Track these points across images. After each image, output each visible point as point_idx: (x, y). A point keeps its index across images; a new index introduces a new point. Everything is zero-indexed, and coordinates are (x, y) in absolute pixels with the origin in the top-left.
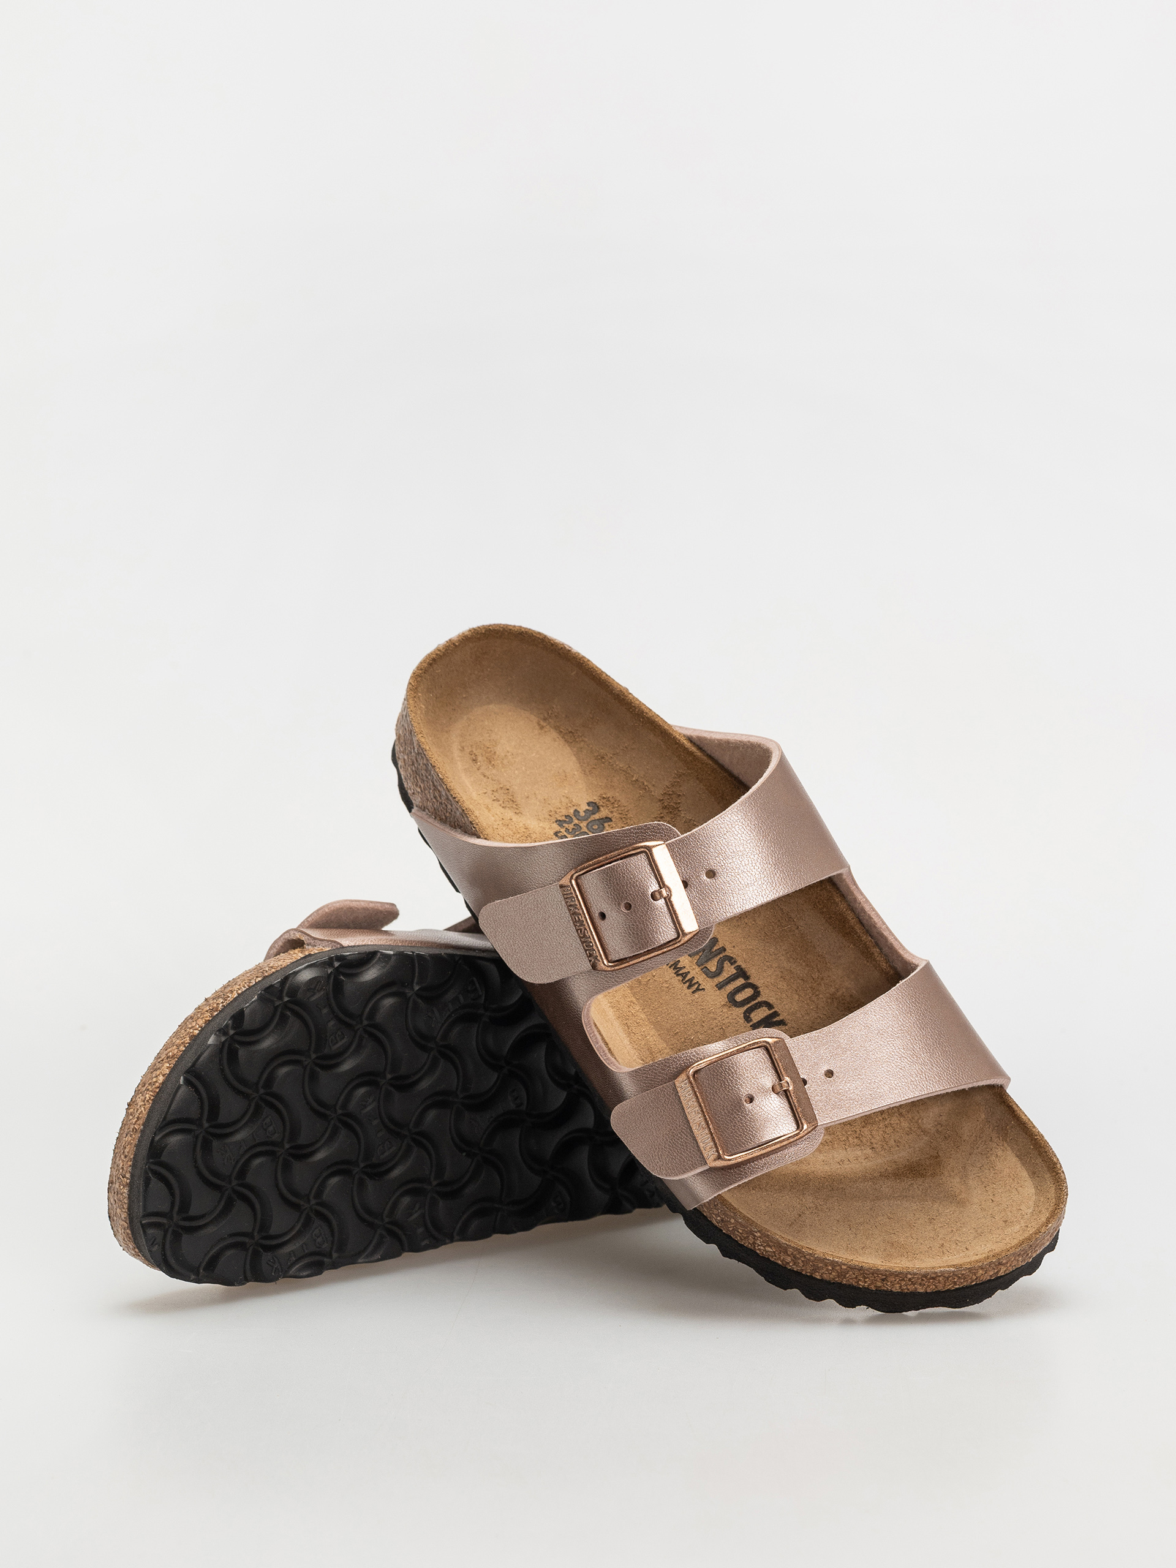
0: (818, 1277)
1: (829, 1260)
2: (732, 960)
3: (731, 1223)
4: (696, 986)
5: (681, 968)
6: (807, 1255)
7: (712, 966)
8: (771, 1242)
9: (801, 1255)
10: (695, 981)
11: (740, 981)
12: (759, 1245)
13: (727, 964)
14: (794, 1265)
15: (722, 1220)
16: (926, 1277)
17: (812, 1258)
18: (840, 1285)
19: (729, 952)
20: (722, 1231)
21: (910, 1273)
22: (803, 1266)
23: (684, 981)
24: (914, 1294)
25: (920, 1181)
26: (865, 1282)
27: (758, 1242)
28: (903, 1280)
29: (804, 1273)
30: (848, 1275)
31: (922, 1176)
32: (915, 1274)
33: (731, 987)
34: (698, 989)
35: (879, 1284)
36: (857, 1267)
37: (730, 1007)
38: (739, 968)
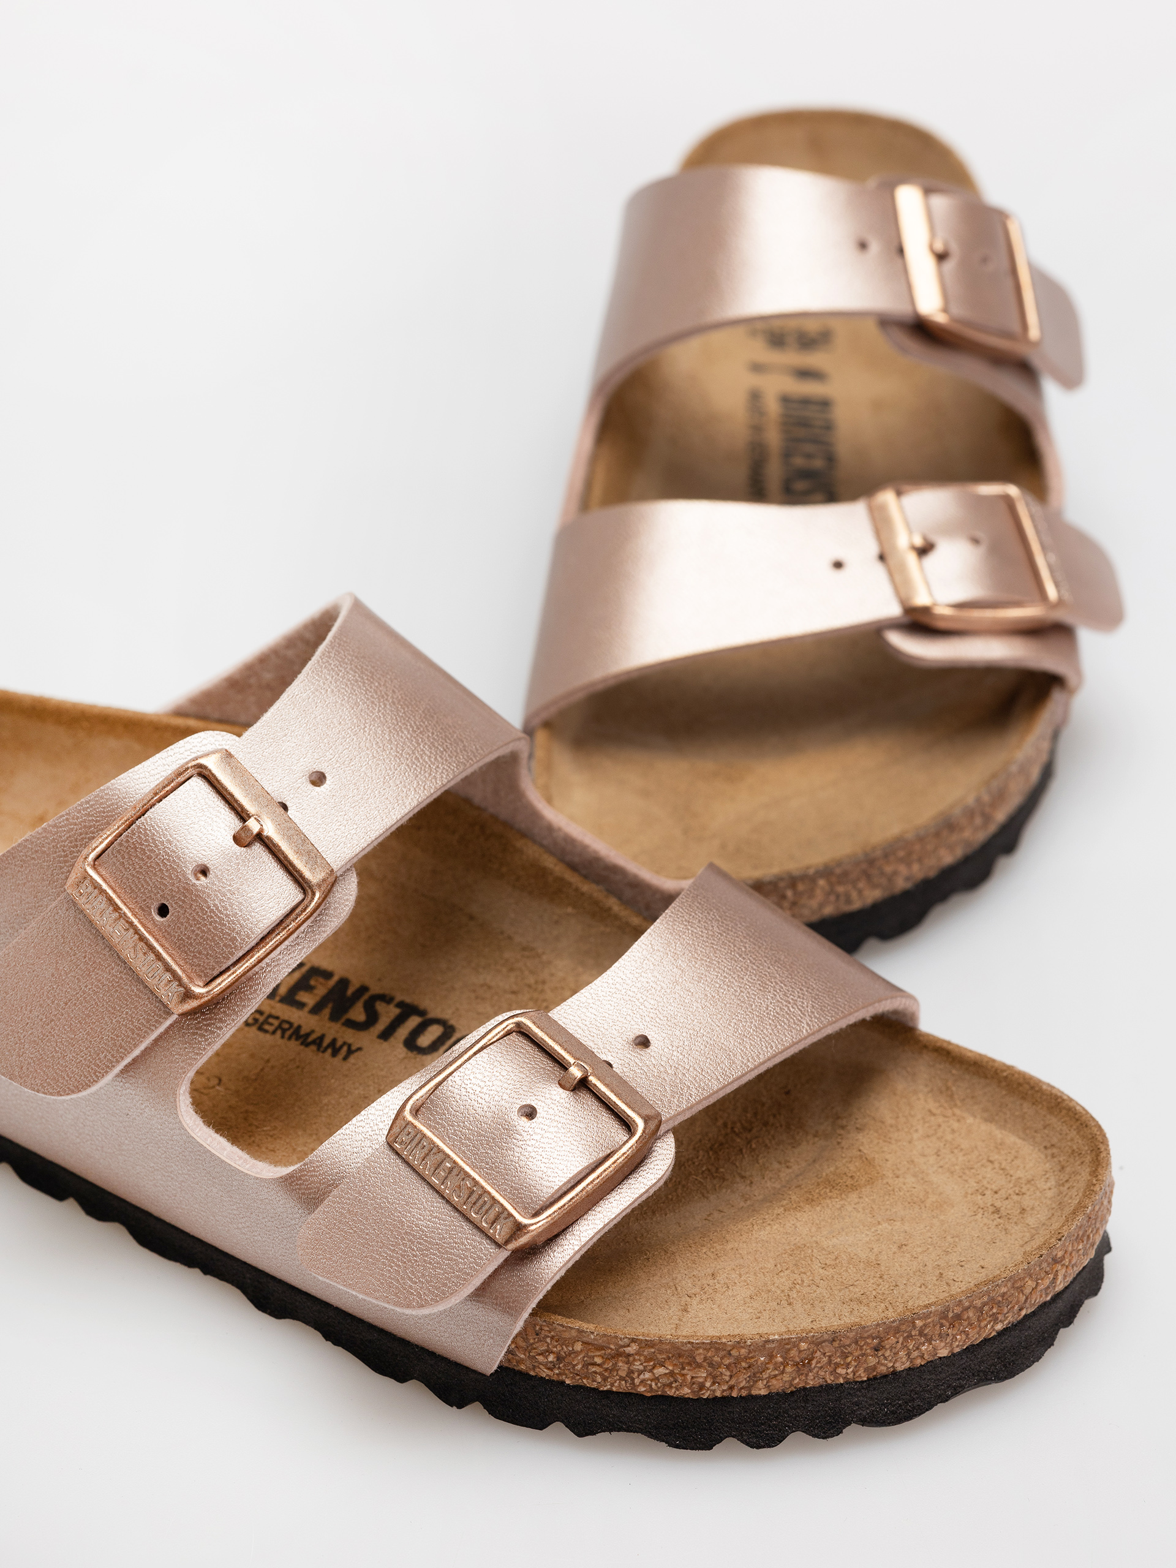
0: (763, 1392)
1: (773, 1341)
2: (386, 999)
3: (577, 1353)
4: (345, 1048)
5: (308, 1035)
6: (734, 1347)
7: (358, 1014)
8: (661, 1352)
9: (722, 1353)
10: (339, 1043)
11: (414, 1022)
12: (640, 1372)
13: (380, 1006)
14: (713, 1383)
15: (559, 1359)
16: (946, 1317)
17: (743, 1351)
18: (803, 1394)
19: (375, 989)
20: (563, 1382)
21: (916, 1316)
22: (731, 1377)
23: (322, 1049)
24: (935, 1366)
25: (853, 1196)
26: (848, 1366)
27: (637, 1366)
28: (910, 1336)
29: (734, 1394)
30: (814, 1362)
31: (854, 1188)
32: (926, 1316)
33: (403, 1032)
34: (350, 1052)
35: (872, 1361)
36: (826, 1337)
37: (415, 1058)
38: (400, 1005)
